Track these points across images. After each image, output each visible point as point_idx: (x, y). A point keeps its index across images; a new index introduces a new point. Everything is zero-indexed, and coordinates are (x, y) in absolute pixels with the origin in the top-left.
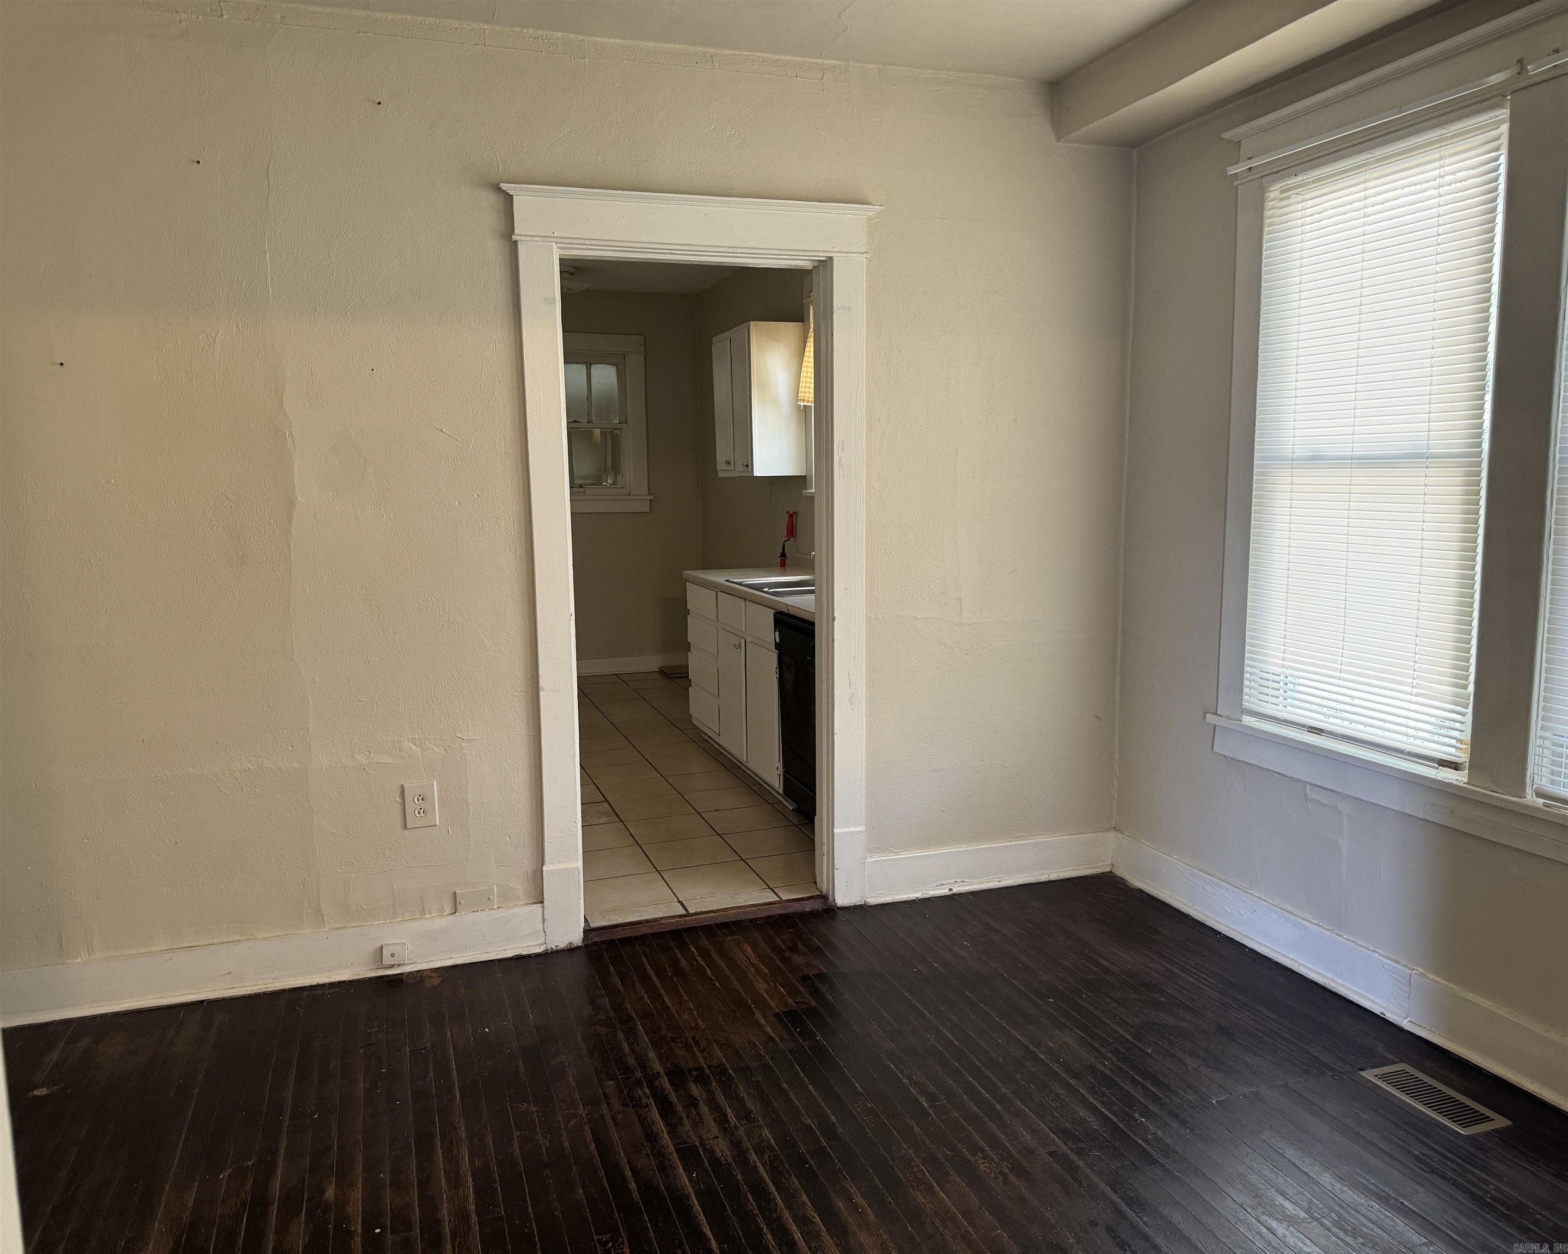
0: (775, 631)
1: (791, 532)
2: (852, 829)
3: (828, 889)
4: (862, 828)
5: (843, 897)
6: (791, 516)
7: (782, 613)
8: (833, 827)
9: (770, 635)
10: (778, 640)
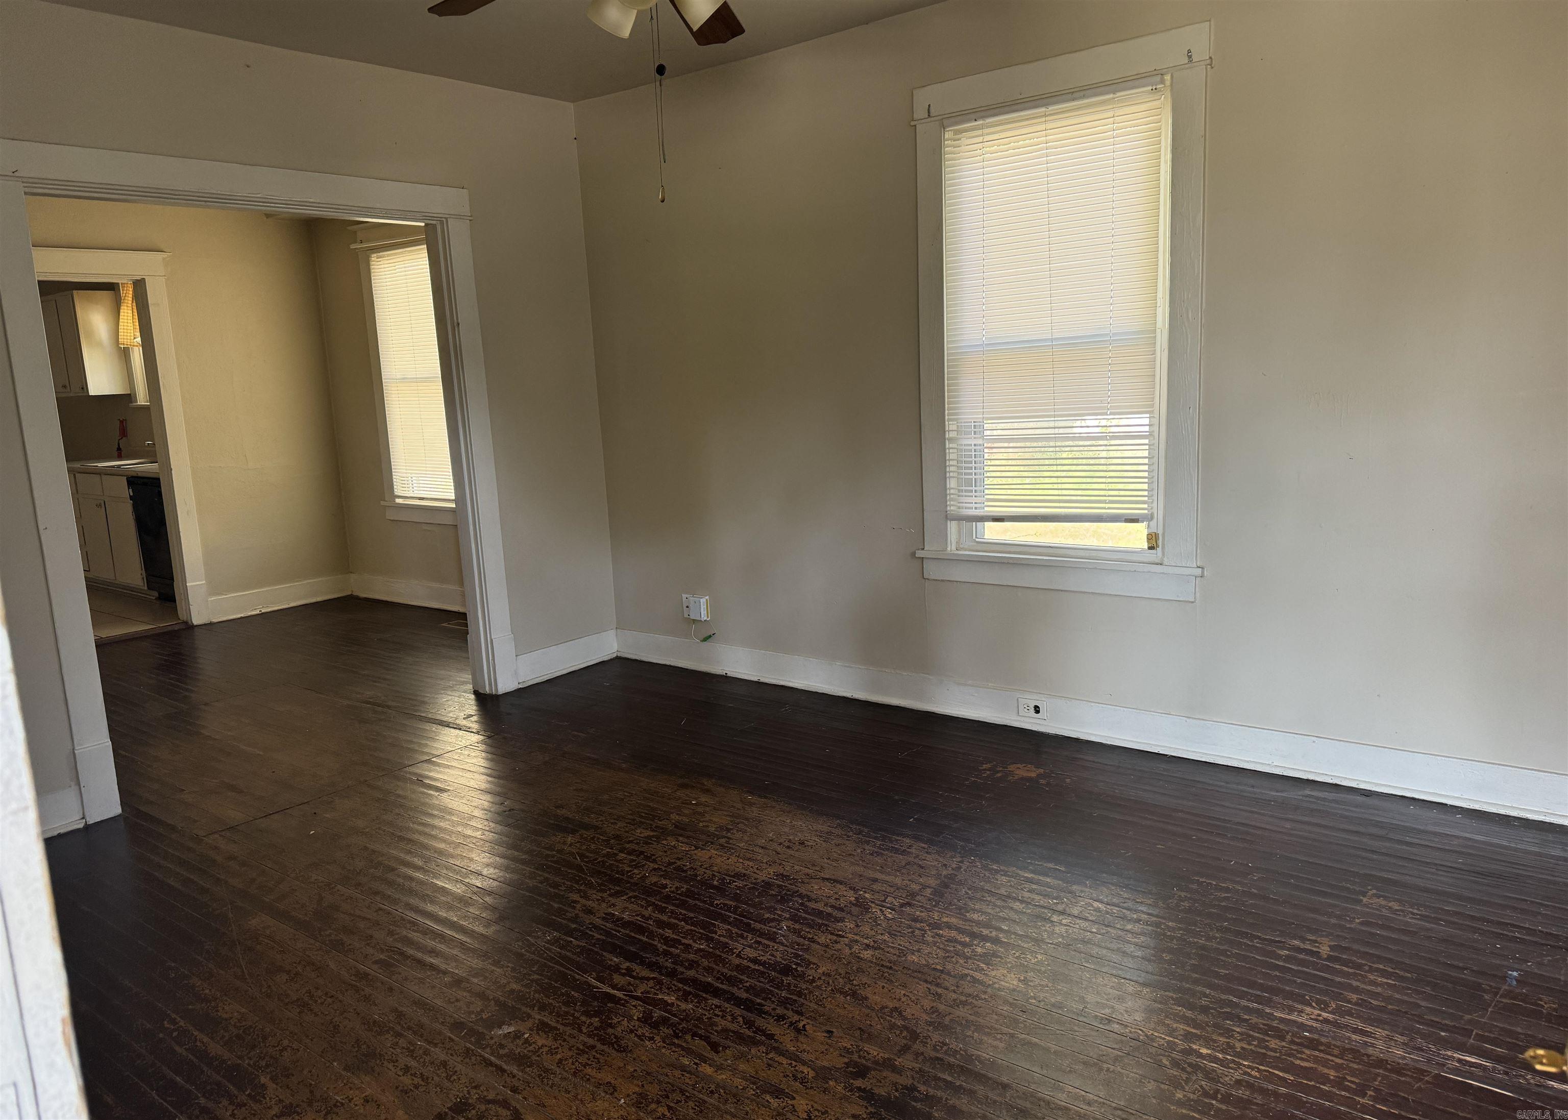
0: (129, 488)
1: (123, 433)
2: (198, 583)
3: (187, 618)
4: (204, 582)
5: (196, 621)
6: (122, 422)
7: (133, 477)
8: (186, 583)
9: (125, 492)
10: (132, 494)
